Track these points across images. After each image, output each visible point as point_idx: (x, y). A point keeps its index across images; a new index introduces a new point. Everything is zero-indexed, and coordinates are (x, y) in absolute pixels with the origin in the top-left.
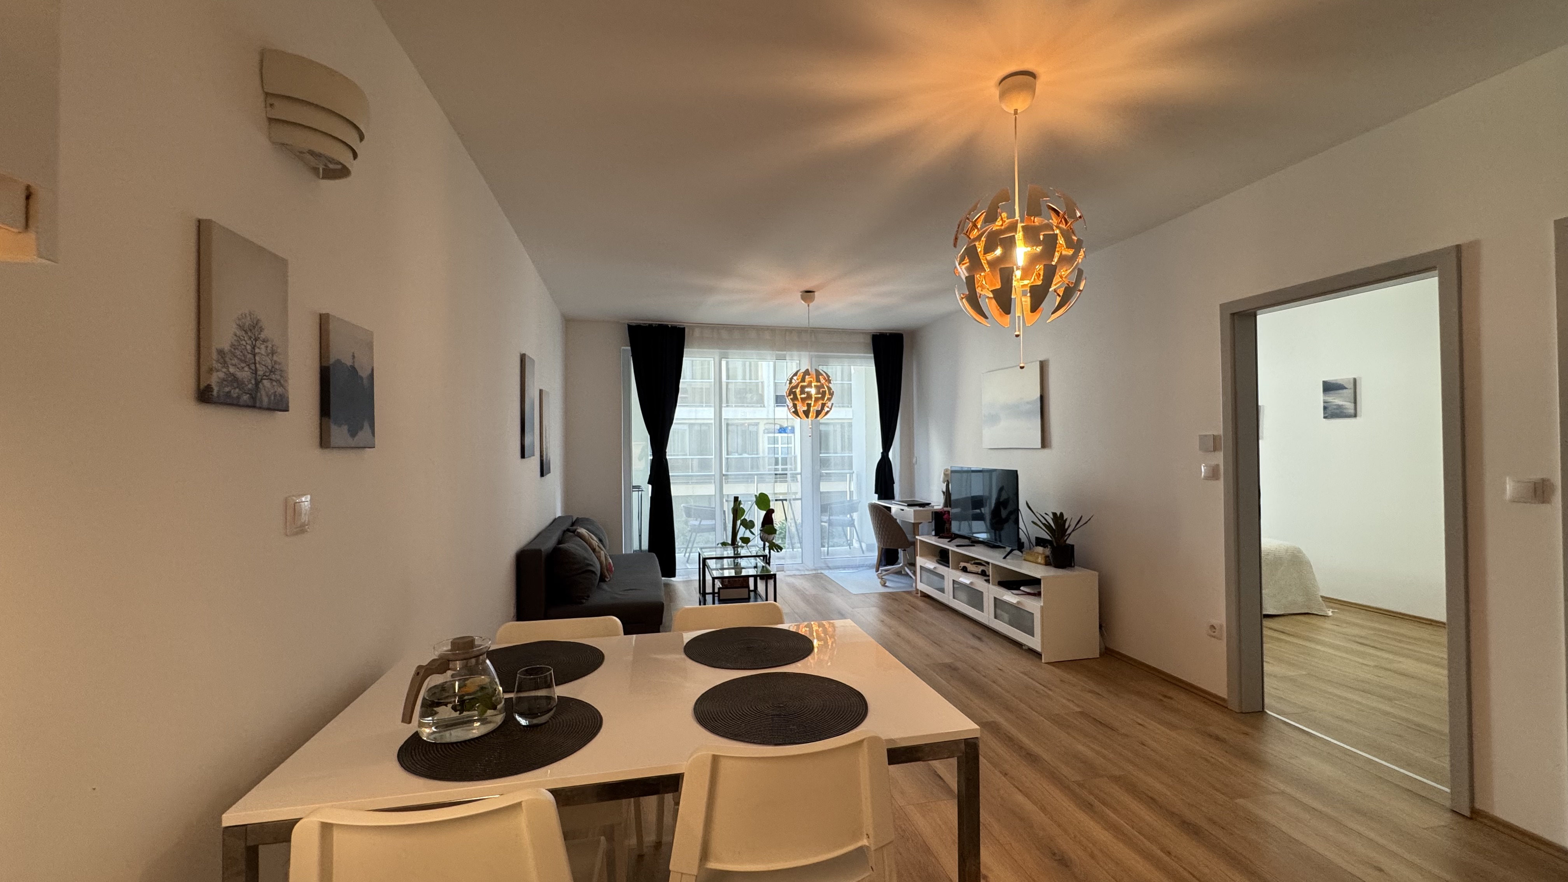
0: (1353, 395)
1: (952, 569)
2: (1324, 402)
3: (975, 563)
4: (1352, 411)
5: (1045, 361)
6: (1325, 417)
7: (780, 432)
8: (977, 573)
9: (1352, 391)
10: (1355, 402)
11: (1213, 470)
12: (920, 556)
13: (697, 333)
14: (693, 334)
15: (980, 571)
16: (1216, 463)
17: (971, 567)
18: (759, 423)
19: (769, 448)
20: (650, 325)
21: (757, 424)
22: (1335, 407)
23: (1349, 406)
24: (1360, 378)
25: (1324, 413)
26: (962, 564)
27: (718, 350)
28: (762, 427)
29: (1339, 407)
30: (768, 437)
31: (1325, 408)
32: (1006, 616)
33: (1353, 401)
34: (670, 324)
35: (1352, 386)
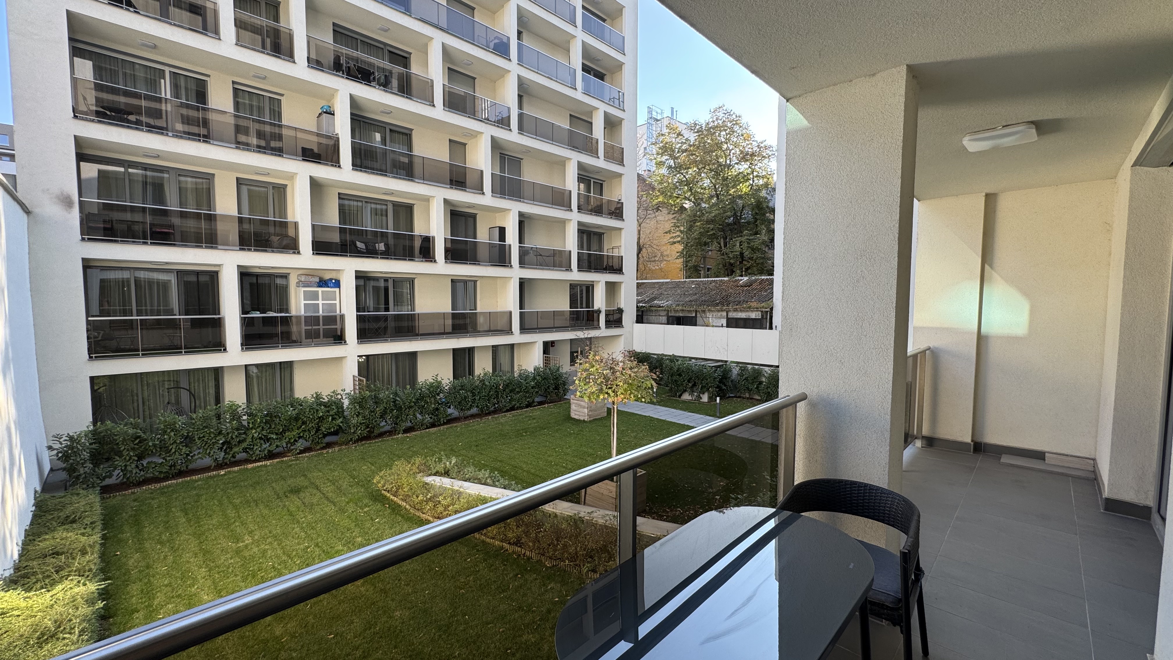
7: (321, 287)
18: (289, 274)
21: (287, 276)
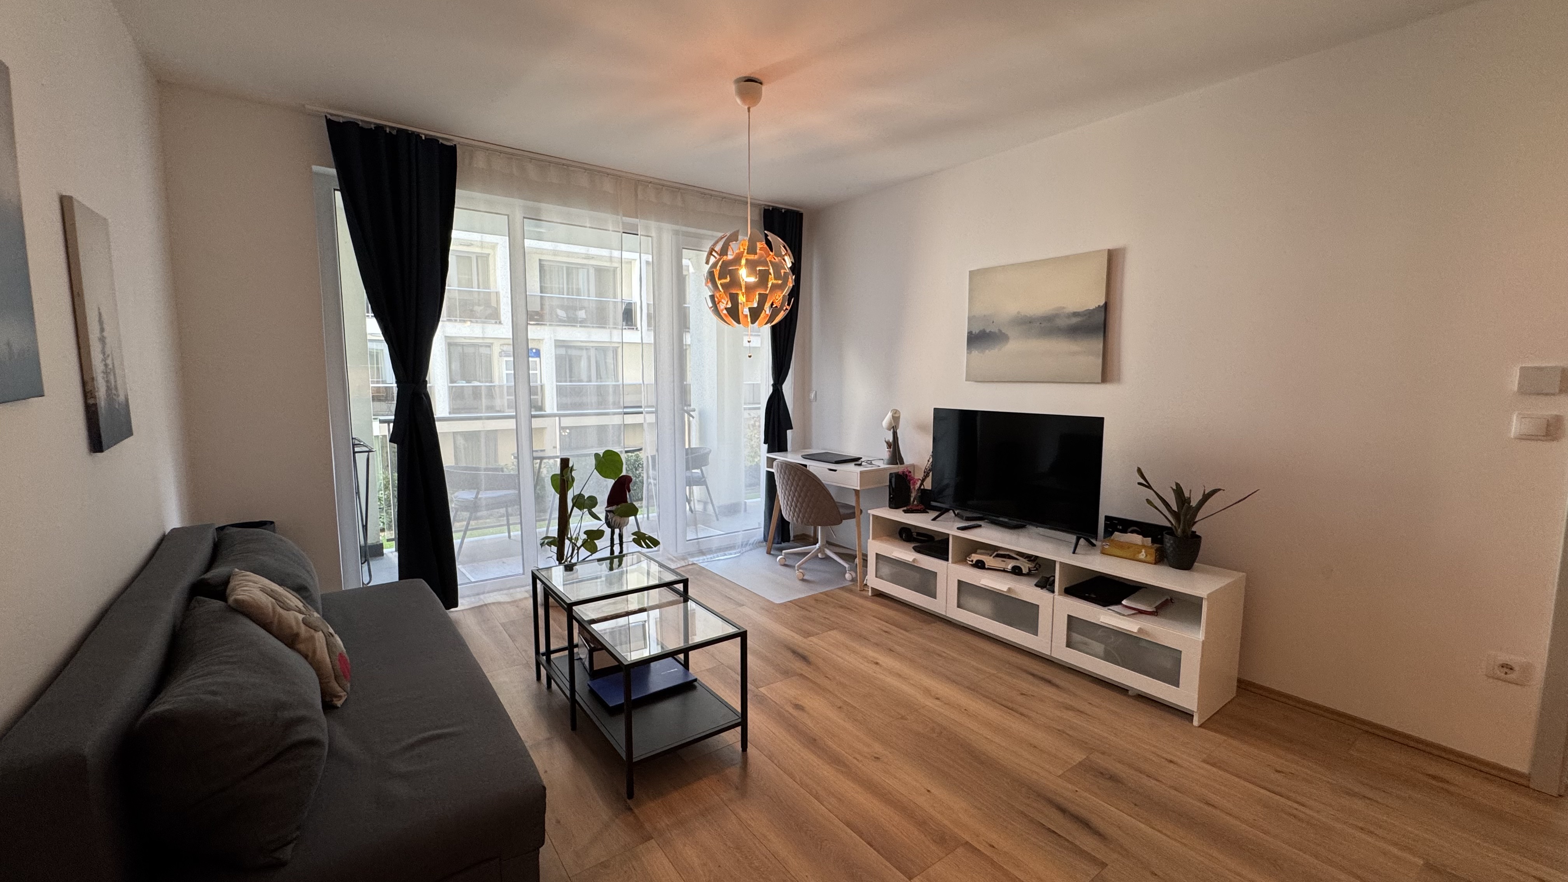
1: (954, 562)
3: (998, 556)
5: (1116, 250)
8: (1004, 571)
11: (1548, 425)
12: (873, 539)
13: (480, 161)
14: (470, 164)
15: (1010, 567)
16: (1554, 413)
17: (989, 561)
18: (492, 344)
19: (507, 374)
20: (380, 128)
21: (489, 346)
26: (975, 557)
27: (521, 202)
28: (496, 349)
30: (506, 361)
32: (1099, 648)
34: (424, 132)
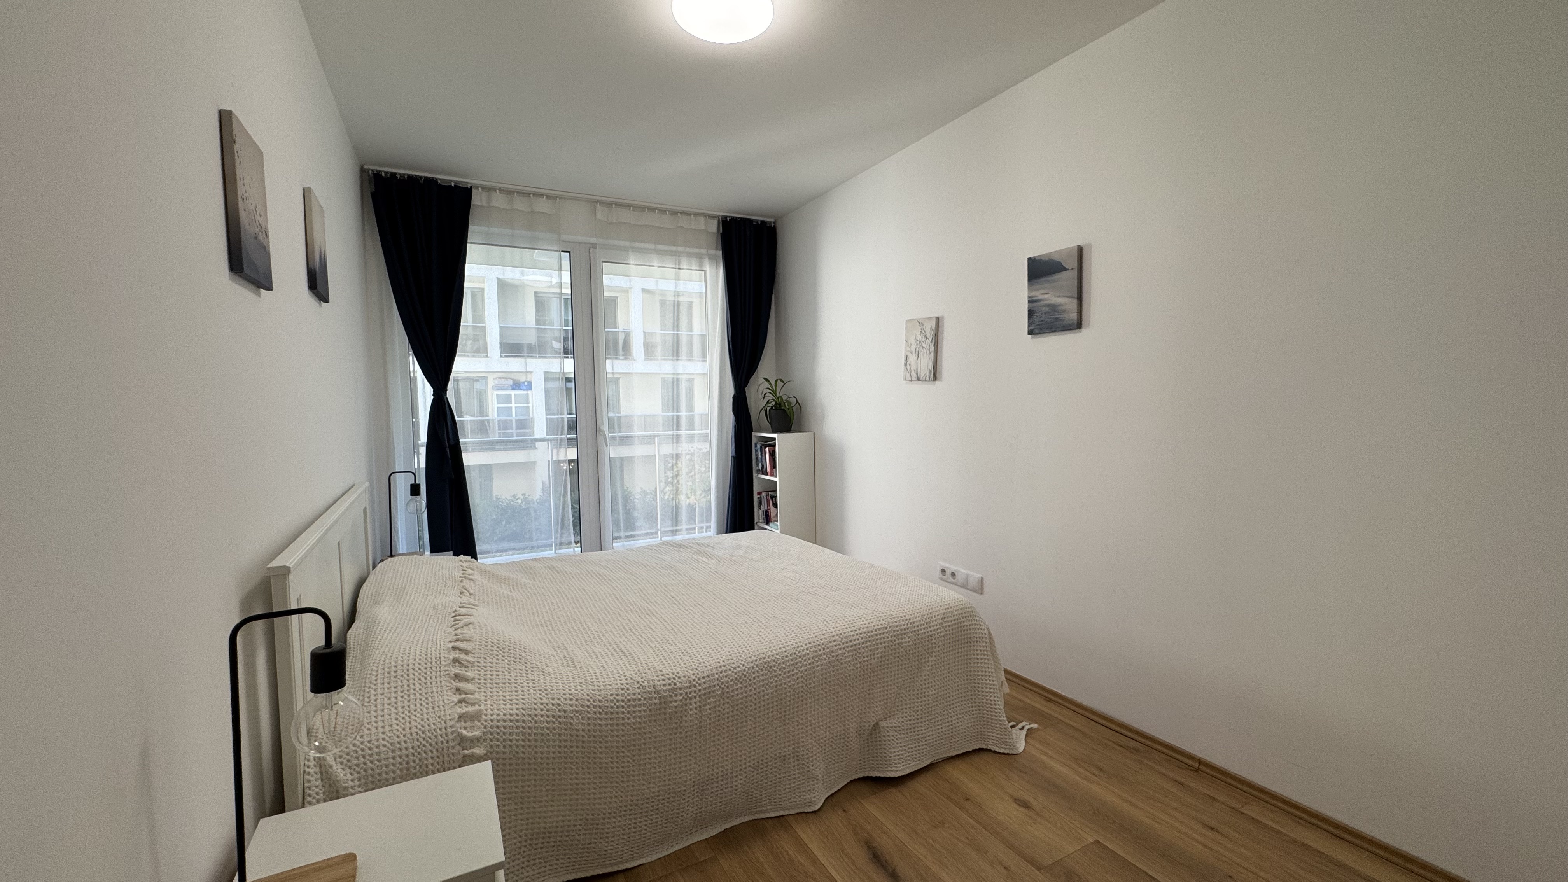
0: (1076, 282)
2: (1029, 302)
4: (1074, 316)
6: (1030, 332)
7: (513, 389)
9: (1074, 274)
10: (1080, 299)
22: (1047, 309)
23: (1070, 304)
24: (1090, 246)
25: (1030, 324)
29: (1054, 308)
31: (1031, 313)
33: (1076, 295)
35: (1074, 264)
